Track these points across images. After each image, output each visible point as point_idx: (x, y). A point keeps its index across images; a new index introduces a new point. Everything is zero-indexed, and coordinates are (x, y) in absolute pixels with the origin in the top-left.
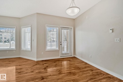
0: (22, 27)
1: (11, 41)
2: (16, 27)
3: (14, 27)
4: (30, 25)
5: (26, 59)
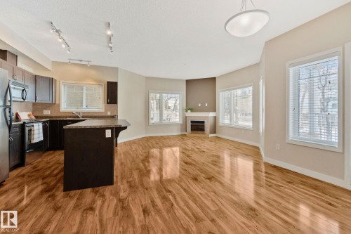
2: (253, 85)
3: (251, 84)
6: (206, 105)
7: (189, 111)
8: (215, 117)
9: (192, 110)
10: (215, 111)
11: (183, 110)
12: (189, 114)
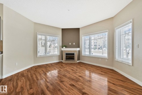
0: (116, 28)
1: (104, 47)
2: (108, 31)
3: (107, 30)
4: (132, 20)
5: (122, 75)
6: (74, 44)
7: (64, 48)
8: (79, 51)
9: (66, 47)
10: (79, 47)
11: (60, 47)
12: (64, 49)
